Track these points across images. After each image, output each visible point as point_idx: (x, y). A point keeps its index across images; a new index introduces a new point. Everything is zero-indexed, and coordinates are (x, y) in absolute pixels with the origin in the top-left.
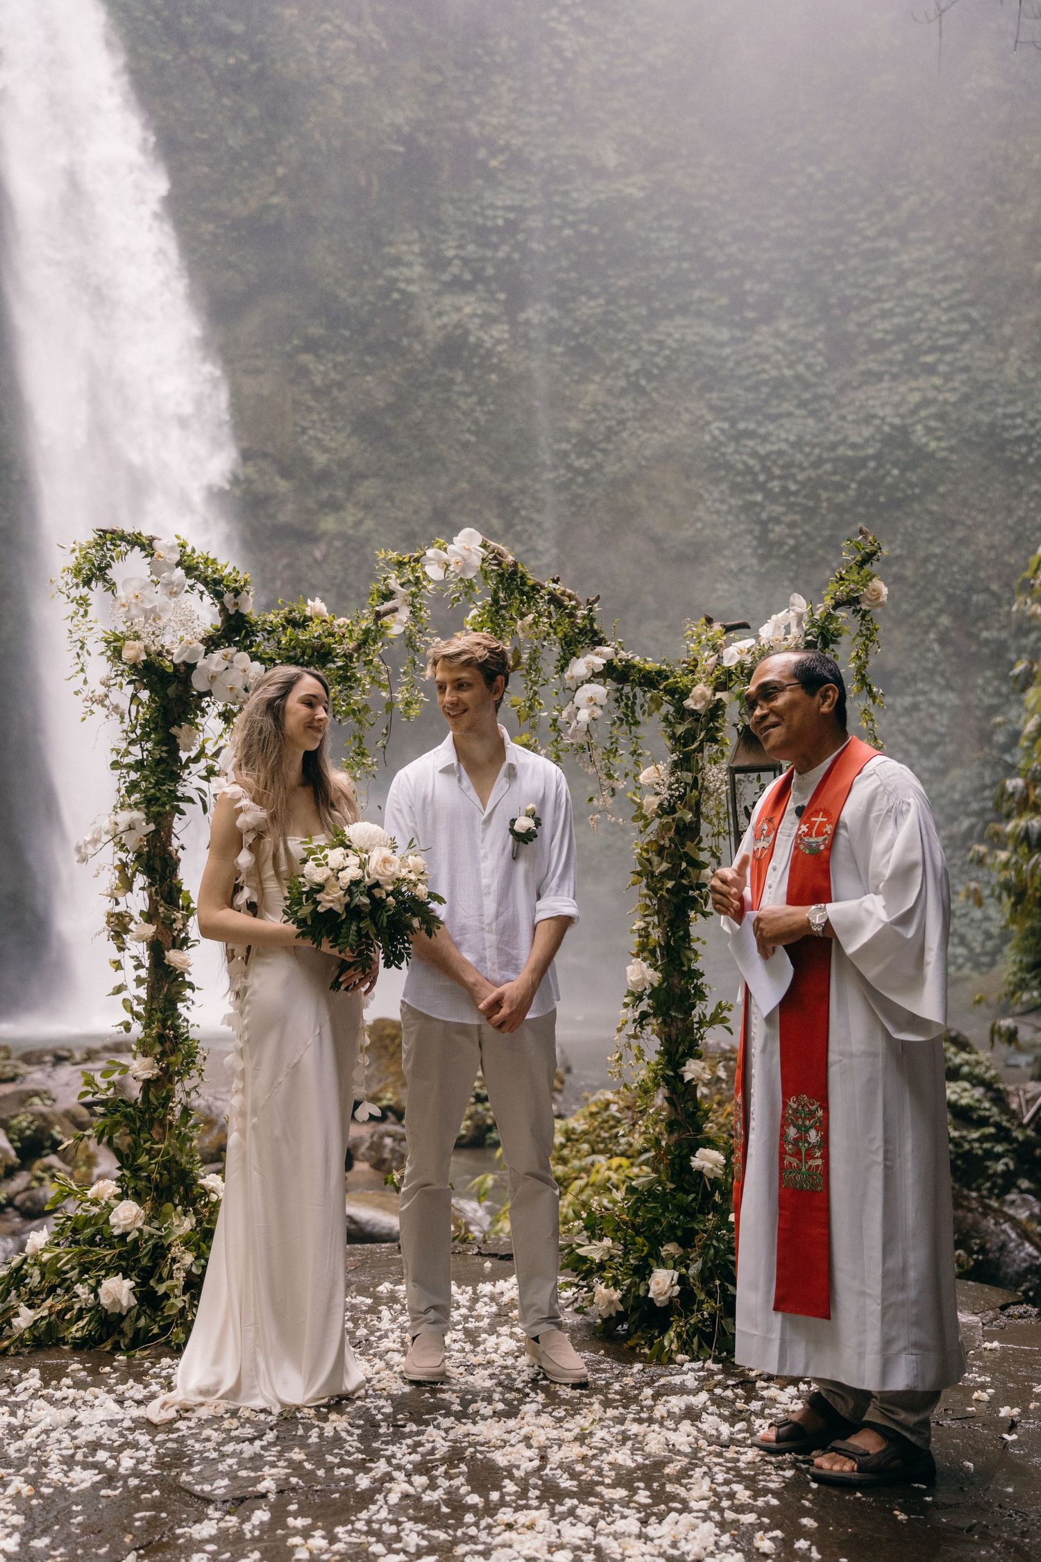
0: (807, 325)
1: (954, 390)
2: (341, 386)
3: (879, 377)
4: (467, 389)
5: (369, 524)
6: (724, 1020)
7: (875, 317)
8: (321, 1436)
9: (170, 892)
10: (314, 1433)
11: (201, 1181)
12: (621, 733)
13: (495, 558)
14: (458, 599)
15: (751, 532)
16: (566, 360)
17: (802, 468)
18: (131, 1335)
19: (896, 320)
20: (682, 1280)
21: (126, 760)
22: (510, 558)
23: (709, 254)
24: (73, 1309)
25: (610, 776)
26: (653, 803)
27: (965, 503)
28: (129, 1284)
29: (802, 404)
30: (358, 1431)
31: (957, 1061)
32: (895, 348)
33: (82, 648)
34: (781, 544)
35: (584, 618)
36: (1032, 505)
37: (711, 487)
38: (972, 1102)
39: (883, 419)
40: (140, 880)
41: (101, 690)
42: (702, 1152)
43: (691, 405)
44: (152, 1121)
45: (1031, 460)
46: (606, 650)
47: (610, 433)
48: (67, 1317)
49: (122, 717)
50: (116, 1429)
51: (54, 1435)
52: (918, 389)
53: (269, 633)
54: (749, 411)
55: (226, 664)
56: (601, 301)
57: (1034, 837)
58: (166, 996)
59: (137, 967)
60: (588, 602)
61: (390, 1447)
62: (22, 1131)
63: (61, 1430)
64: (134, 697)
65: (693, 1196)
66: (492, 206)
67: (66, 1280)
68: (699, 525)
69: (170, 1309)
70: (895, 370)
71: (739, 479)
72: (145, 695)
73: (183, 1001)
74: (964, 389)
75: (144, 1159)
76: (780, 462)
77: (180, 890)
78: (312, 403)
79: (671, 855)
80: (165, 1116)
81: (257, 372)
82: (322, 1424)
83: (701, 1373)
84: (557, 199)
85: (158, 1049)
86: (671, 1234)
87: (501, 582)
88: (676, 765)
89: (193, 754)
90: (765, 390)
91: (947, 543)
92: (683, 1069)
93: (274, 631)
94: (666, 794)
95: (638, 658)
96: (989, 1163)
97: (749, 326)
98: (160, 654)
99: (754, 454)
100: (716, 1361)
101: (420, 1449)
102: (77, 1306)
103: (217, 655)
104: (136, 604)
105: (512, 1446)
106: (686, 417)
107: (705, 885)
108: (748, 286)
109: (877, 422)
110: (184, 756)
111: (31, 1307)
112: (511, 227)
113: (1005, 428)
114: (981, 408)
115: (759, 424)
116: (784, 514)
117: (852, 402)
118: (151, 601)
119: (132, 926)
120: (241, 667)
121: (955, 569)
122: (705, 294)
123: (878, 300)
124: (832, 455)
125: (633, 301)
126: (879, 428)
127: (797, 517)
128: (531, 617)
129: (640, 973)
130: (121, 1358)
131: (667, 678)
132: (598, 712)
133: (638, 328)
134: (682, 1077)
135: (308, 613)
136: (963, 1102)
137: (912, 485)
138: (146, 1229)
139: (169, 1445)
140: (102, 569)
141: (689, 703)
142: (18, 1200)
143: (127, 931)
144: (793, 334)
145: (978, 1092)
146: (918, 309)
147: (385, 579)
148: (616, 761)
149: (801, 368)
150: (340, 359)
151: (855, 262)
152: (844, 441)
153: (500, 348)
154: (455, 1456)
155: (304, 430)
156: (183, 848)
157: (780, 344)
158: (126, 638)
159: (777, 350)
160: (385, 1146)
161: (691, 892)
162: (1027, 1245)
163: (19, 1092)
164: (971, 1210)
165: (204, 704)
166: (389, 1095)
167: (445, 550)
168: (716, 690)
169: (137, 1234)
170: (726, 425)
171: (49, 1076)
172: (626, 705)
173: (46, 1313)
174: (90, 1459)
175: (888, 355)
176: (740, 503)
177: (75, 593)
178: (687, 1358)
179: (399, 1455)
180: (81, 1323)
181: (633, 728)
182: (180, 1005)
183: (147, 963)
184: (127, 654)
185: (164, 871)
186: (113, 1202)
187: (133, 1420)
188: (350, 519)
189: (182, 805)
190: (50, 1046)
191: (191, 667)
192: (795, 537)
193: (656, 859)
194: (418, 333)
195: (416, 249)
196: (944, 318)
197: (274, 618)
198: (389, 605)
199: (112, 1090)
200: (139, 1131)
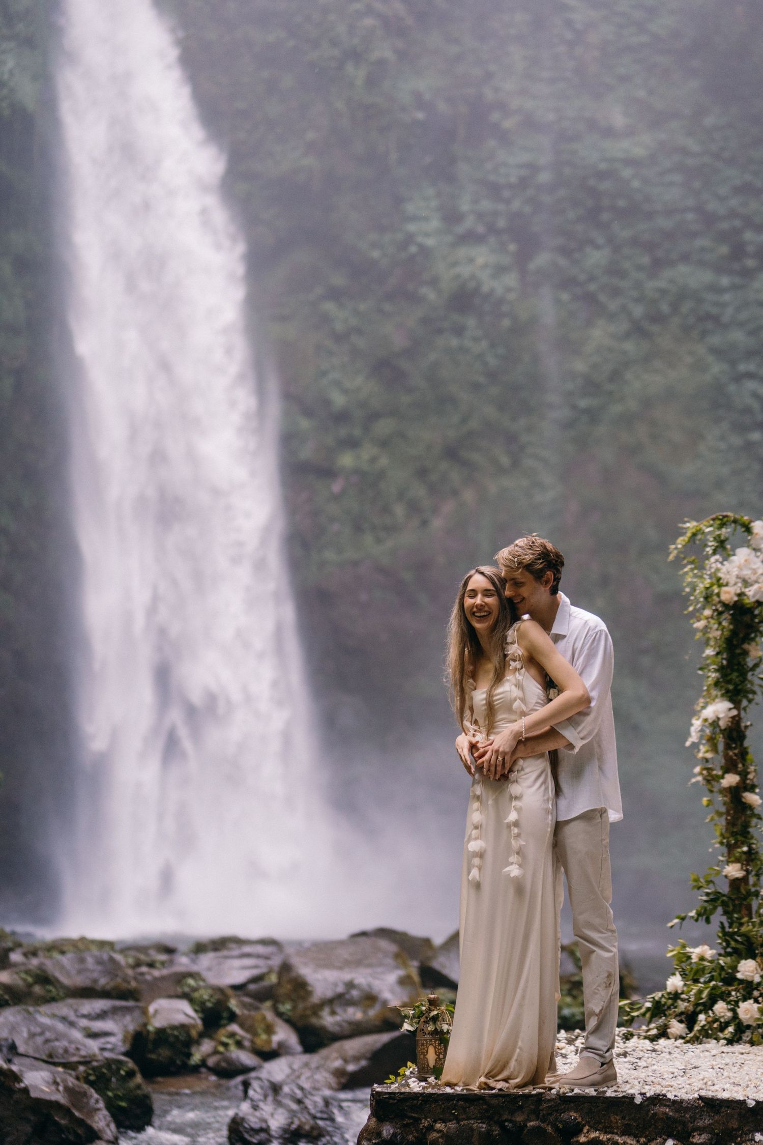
9: (743, 753)
24: (716, 1021)
28: (756, 1006)
44: (741, 905)
58: (741, 823)
73: (754, 827)
77: (747, 753)
89: (755, 662)
110: (750, 662)
158: (720, 586)
182: (751, 830)
189: (750, 696)
199: (711, 885)
200: (734, 911)
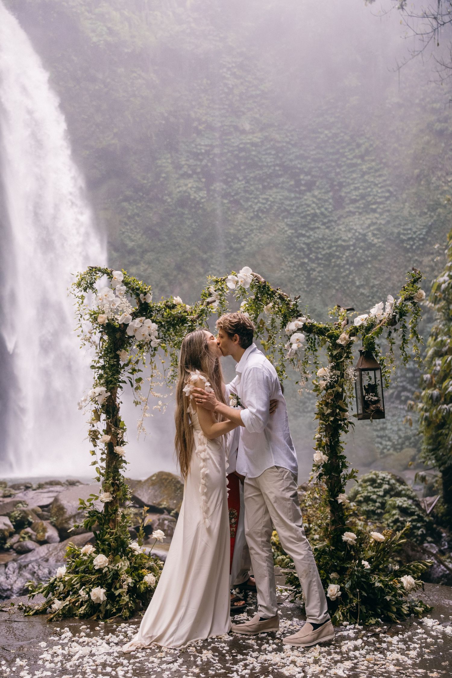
0: (325, 193)
1: (384, 219)
2: (138, 215)
3: (354, 213)
4: (190, 216)
5: (150, 270)
6: (355, 477)
7: (352, 190)
8: (202, 660)
9: (116, 422)
10: (199, 659)
11: (130, 546)
12: (310, 353)
13: (257, 280)
14: (239, 297)
15: (303, 274)
16: (229, 205)
17: (323, 248)
18: (104, 613)
19: (360, 191)
20: (342, 589)
21: (98, 365)
22: (263, 280)
23: (285, 164)
24: (79, 601)
25: (305, 373)
26: (323, 384)
27: (389, 263)
28: (103, 591)
29: (324, 224)
30: (217, 658)
31: (400, 488)
32: (360, 202)
33: (81, 317)
34: (316, 279)
35: (294, 305)
36: (415, 265)
37: (287, 257)
38: (408, 506)
39: (356, 230)
40: (103, 416)
41: (88, 335)
42: (346, 534)
43: (279, 224)
44: (109, 520)
45: (414, 247)
46: (303, 319)
47: (247, 235)
48: (77, 604)
49: (97, 347)
50: (112, 657)
51: (86, 659)
52: (369, 218)
53: (158, 311)
54: (303, 226)
55: (141, 324)
56: (243, 182)
57: (435, 398)
58: (114, 466)
59: (102, 454)
60: (295, 299)
61: (235, 666)
62: (16, 518)
63: (87, 657)
64: (101, 338)
65: (344, 552)
66: (200, 145)
67: (74, 588)
68: (283, 272)
69: (123, 602)
70: (360, 211)
71: (298, 253)
72: (106, 337)
73: (122, 468)
74: (388, 219)
75: (107, 536)
76: (315, 246)
77: (120, 421)
78: (127, 222)
79: (332, 406)
80: (115, 518)
81: (106, 209)
82: (200, 655)
83: (355, 630)
84: (226, 142)
85: (112, 489)
86: (334, 569)
87: (259, 289)
88: (333, 368)
89: (126, 362)
90: (309, 218)
91: (381, 279)
92: (339, 497)
93: (160, 310)
94: (329, 380)
95: (315, 322)
96: (415, 531)
97: (302, 193)
98: (113, 320)
99: (305, 243)
100: (360, 625)
101: (248, 667)
102: (81, 600)
103: (137, 320)
104: (106, 299)
105: (289, 666)
106: (278, 228)
107: (346, 419)
108: (302, 177)
109: (353, 231)
110: (122, 363)
111: (60, 600)
112: (207, 153)
113: (404, 234)
114: (394, 226)
115: (307, 231)
116: (317, 267)
117: (343, 223)
118: (112, 297)
119: (99, 436)
120: (148, 326)
121: (385, 290)
122: (285, 180)
123: (353, 183)
124: (336, 244)
125: (256, 182)
126: (354, 234)
127: (322, 269)
128: (271, 305)
129: (319, 456)
130: (102, 623)
131: (329, 331)
132: (301, 345)
133: (258, 193)
134: (337, 501)
135: (174, 302)
136: (404, 506)
137: (367, 256)
138: (110, 567)
139: (137, 664)
140: (92, 284)
141: (339, 341)
142: (15, 546)
143: (98, 438)
144: (319, 196)
145: (410, 502)
146: (369, 187)
147: (208, 288)
148: (308, 366)
149: (323, 210)
150: (140, 205)
151: (344, 168)
152: (340, 239)
153: (203, 200)
154: (265, 670)
155: (123, 233)
156: (122, 403)
157: (315, 200)
158: (99, 313)
159: (314, 202)
160: (165, 524)
161: (340, 422)
162: (441, 566)
163: (14, 502)
164: (418, 551)
165: (130, 341)
166: (165, 503)
167: (236, 276)
168: (350, 336)
169: (107, 569)
170: (293, 231)
171: (25, 495)
172: (311, 342)
173: (68, 603)
174: (104, 671)
175: (358, 205)
176: (299, 263)
177: (80, 294)
178: (348, 623)
179: (240, 670)
180: (84, 608)
181: (315, 353)
182: (120, 470)
183: (106, 452)
184: (100, 320)
185: (114, 413)
186: (93, 555)
187: (118, 653)
188: (142, 269)
189: (121, 384)
190: (23, 482)
191: (126, 326)
192: (321, 277)
193: (325, 408)
194: (170, 194)
195: (169, 161)
196: (379, 191)
197: (161, 304)
198: (209, 299)
199: (92, 506)
200: (104, 524)
